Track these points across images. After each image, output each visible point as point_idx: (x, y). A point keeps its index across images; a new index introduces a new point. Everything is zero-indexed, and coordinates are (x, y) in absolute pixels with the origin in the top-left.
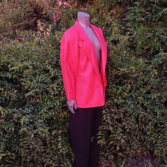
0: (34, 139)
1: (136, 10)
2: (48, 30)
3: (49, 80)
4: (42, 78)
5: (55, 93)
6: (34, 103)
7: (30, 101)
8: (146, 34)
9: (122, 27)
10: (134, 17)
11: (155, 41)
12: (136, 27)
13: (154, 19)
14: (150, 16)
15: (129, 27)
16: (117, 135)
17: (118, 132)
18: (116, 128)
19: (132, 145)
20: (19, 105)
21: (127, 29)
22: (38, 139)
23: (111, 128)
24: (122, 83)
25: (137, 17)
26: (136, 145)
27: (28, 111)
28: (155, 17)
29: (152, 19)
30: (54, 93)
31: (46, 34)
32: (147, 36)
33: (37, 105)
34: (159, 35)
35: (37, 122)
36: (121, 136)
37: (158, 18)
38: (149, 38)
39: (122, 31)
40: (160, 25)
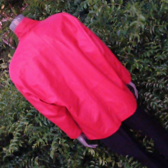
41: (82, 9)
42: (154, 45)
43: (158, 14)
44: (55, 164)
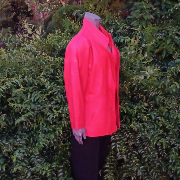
0: (31, 177)
1: (143, 6)
2: (37, 32)
3: (44, 99)
4: (36, 97)
5: (55, 116)
6: (27, 129)
7: (22, 126)
8: (156, 35)
9: (126, 26)
10: (141, 15)
11: (168, 43)
12: (144, 27)
13: (164, 16)
14: (159, 13)
15: (134, 27)
16: (132, 165)
17: (134, 161)
18: (131, 155)
19: (150, 174)
20: (8, 132)
21: (132, 29)
22: (37, 177)
23: (125, 157)
24: (135, 98)
25: (145, 15)
26: (155, 173)
27: (21, 142)
28: (165, 13)
29: (161, 16)
30: (53, 115)
31: (35, 37)
32: (158, 38)
33: (32, 132)
34: (173, 35)
35: (33, 156)
36: (137, 166)
37: (169, 15)
38: (160, 40)
39: (127, 31)
40: (171, 23)
41: (119, 40)
42: (145, 106)
43: (166, 89)
44: (13, 130)
